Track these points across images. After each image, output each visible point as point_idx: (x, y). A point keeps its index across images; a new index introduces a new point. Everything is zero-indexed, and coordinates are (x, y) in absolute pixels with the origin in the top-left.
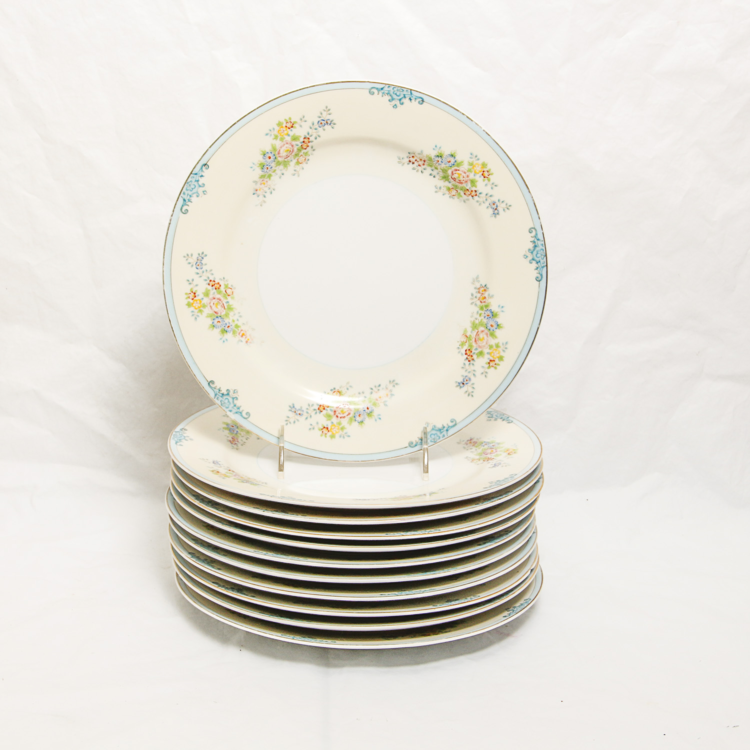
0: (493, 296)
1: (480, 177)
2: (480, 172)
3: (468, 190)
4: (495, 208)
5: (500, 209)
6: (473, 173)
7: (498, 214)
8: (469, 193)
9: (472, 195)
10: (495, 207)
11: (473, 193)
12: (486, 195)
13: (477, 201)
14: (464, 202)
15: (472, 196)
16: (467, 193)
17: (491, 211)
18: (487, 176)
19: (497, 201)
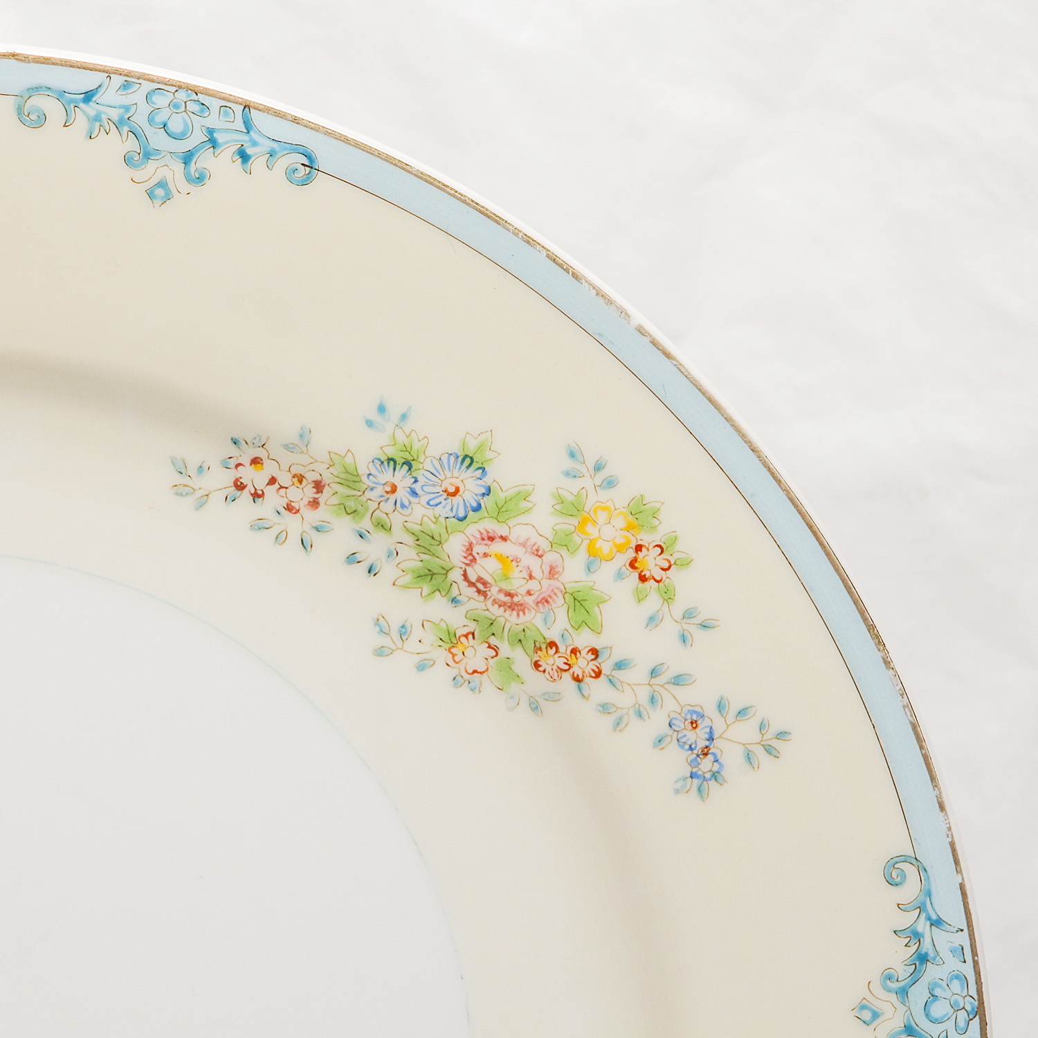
1: (620, 576)
2: (620, 549)
3: (552, 644)
4: (702, 743)
5: (729, 753)
6: (582, 556)
7: (715, 776)
8: (560, 663)
9: (577, 670)
10: (698, 738)
11: (583, 664)
12: (654, 673)
13: (605, 708)
14: (535, 707)
15: (577, 680)
16: (551, 661)
17: (676, 761)
18: (658, 574)
19: (710, 710)
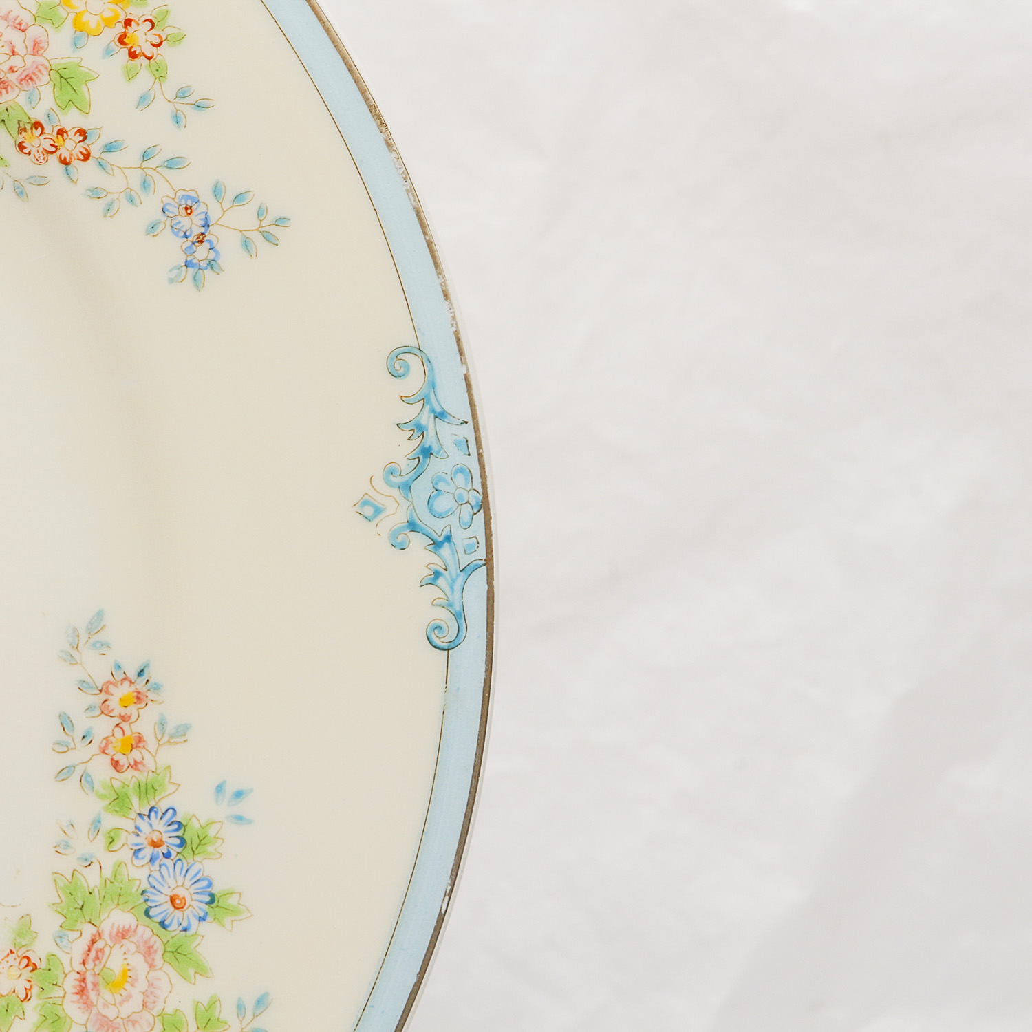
0: (182, 733)
1: (108, 52)
2: (108, 23)
3: (37, 125)
4: (197, 230)
5: (225, 240)
7: (211, 264)
8: (46, 144)
9: (64, 152)
10: (193, 224)
11: (70, 146)
12: (145, 156)
13: (95, 193)
14: (20, 192)
15: (65, 162)
16: (36, 142)
18: (149, 51)
19: (206, 195)
